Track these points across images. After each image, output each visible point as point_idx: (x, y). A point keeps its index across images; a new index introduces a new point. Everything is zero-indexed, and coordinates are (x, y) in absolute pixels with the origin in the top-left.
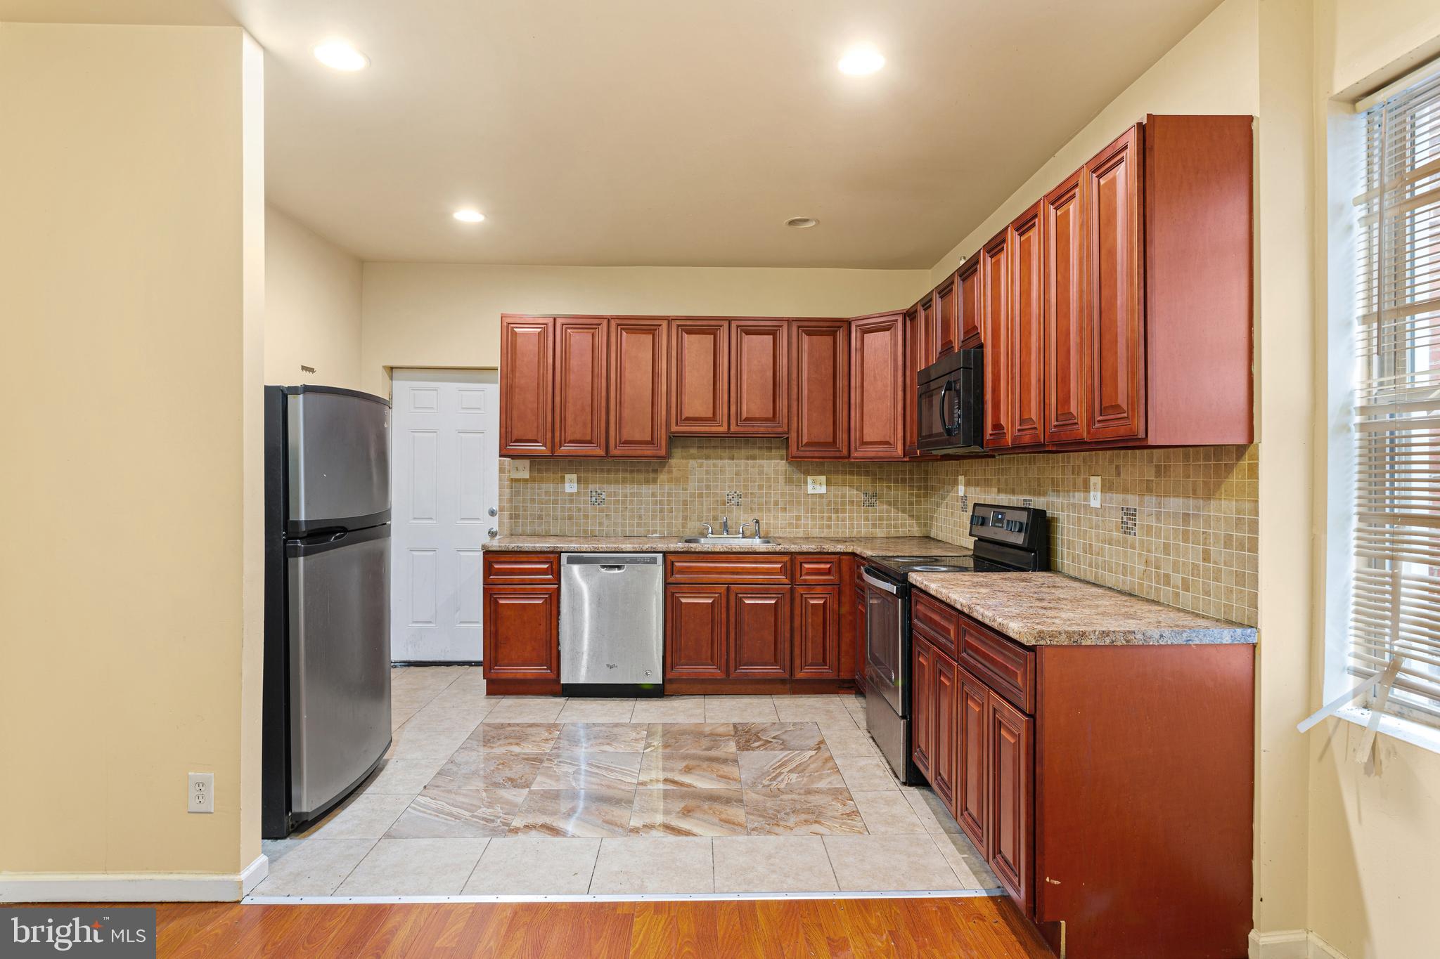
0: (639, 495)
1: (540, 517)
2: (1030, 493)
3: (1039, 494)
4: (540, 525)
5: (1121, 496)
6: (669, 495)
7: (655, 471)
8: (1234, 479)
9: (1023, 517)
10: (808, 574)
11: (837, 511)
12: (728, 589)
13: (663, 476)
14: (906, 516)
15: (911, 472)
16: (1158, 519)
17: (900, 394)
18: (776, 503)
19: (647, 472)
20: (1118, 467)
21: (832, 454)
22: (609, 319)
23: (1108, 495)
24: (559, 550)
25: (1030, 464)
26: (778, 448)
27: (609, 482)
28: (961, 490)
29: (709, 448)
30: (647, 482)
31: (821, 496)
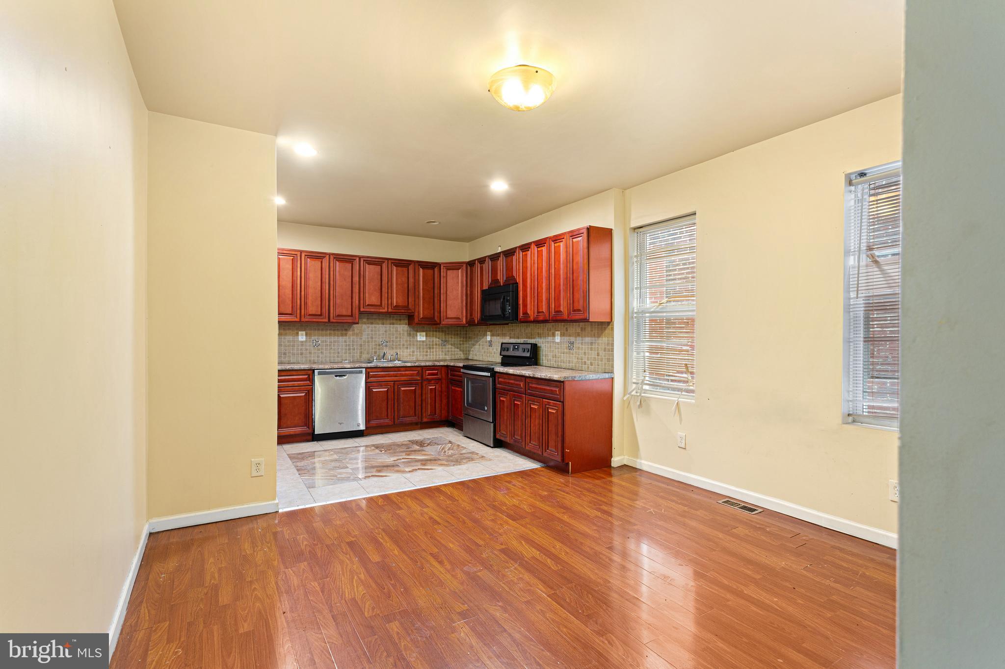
0: (338, 342)
1: (285, 354)
2: (527, 338)
3: (532, 338)
4: (285, 358)
5: (568, 338)
6: (353, 341)
7: (346, 330)
8: (607, 331)
9: (529, 347)
10: (428, 375)
11: (430, 348)
12: (394, 383)
13: (350, 333)
14: (458, 350)
15: (460, 331)
16: (582, 344)
17: (464, 297)
18: (403, 345)
19: (342, 330)
20: (566, 328)
21: (433, 322)
22: (330, 254)
23: (563, 338)
24: (313, 368)
25: (527, 327)
26: (404, 319)
27: (322, 335)
28: (489, 338)
29: (373, 319)
30: (342, 335)
31: (423, 341)
